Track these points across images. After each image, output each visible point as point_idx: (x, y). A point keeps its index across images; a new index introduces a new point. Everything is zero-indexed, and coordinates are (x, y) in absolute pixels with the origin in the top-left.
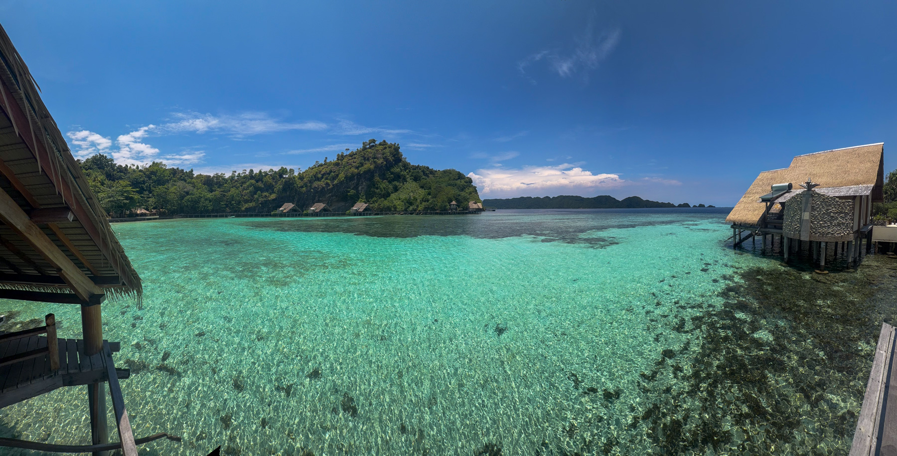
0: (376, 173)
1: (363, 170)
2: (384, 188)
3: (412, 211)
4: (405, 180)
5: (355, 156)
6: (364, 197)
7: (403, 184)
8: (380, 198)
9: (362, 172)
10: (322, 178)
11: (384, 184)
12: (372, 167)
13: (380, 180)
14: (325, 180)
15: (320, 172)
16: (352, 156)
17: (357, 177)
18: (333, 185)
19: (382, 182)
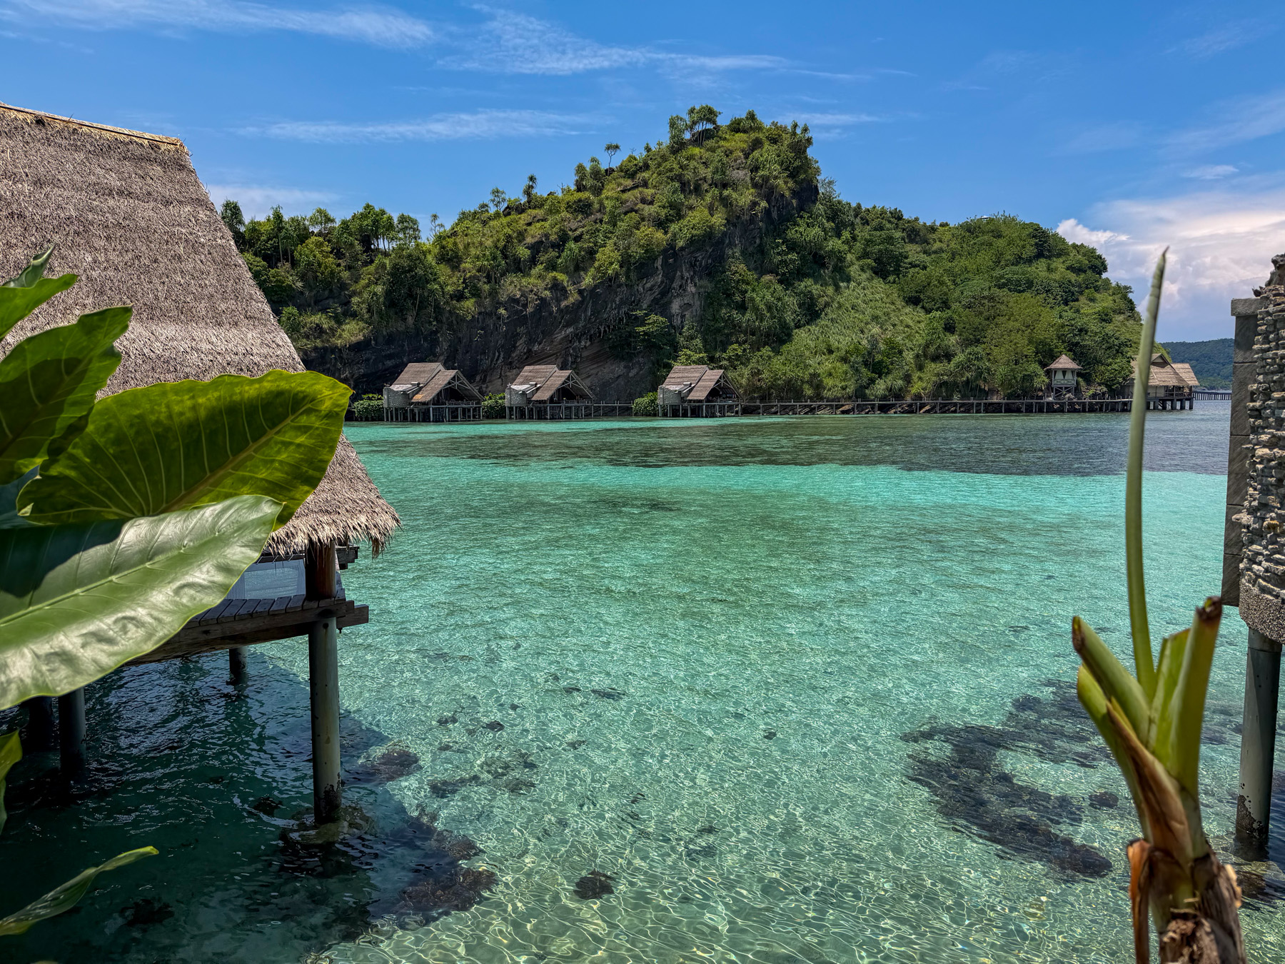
0: (731, 245)
1: (687, 233)
2: (769, 308)
3: (884, 398)
4: (841, 274)
5: (646, 175)
6: (698, 342)
7: (837, 288)
8: (756, 347)
9: (681, 243)
10: (533, 261)
11: (765, 291)
12: (718, 219)
13: (751, 276)
14: (546, 269)
15: (521, 235)
16: (632, 176)
17: (665, 263)
18: (580, 292)
19: (758, 280)
